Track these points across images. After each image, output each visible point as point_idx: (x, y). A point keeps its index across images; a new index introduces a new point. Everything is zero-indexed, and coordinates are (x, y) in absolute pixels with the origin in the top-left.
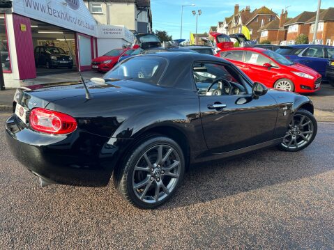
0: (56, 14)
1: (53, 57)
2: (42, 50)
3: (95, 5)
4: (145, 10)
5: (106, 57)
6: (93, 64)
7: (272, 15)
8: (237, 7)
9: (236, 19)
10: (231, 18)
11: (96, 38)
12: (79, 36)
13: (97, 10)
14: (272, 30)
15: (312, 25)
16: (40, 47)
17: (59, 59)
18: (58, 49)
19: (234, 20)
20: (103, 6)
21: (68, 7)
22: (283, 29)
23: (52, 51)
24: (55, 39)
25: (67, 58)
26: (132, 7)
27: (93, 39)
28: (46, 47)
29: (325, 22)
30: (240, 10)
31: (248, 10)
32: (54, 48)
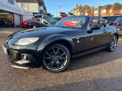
0: (5, 6)
1: (5, 22)
2: (2, 20)
3: (23, 4)
5: (25, 22)
6: (20, 24)
8: (77, 5)
9: (77, 9)
10: (75, 9)
11: (22, 15)
12: (15, 14)
13: (24, 5)
14: (89, 13)
15: (102, 11)
17: (8, 23)
18: (8, 19)
20: (26, 4)
21: (9, 4)
22: (92, 12)
23: (5, 20)
24: (7, 16)
25: (11, 23)
26: (37, 4)
27: (21, 16)
28: (3, 19)
29: (106, 9)
30: (78, 6)
31: (81, 6)
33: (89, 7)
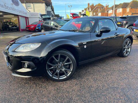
0: (9, 8)
1: (10, 26)
2: (6, 23)
3: (28, 4)
4: (50, 6)
5: (32, 25)
6: (26, 28)
7: (103, 7)
8: (89, 4)
9: (89, 9)
10: (87, 8)
11: (28, 18)
12: (20, 17)
13: (29, 6)
14: (103, 12)
15: (117, 10)
16: (5, 22)
17: (12, 27)
18: (12, 23)
19: (88, 9)
20: (32, 4)
21: (14, 5)
22: (107, 12)
23: (9, 24)
24: (11, 19)
25: (16, 26)
26: (44, 5)
27: (26, 18)
29: (122, 8)
30: (90, 5)
31: (93, 5)
32: (11, 22)
33: (103, 6)
